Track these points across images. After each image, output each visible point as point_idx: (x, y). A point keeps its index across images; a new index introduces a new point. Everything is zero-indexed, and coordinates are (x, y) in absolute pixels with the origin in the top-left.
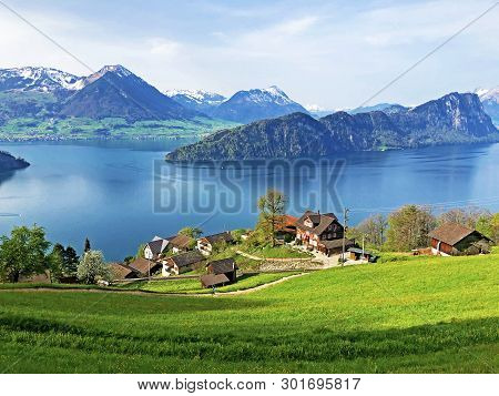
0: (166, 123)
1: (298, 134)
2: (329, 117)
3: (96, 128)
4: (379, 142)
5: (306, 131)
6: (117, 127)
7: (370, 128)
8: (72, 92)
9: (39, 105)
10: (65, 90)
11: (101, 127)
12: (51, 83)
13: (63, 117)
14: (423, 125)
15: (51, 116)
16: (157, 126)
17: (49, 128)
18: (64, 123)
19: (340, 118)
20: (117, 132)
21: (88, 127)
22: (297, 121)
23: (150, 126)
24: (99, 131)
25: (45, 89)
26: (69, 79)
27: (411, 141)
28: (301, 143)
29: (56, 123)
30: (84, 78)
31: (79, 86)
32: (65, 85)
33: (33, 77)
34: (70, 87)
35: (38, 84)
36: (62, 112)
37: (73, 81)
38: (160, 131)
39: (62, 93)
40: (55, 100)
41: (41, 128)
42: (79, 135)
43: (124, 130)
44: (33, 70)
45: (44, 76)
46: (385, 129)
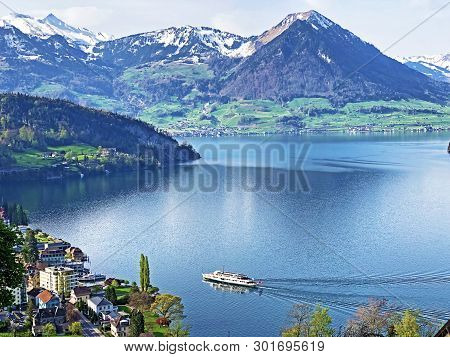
0: (402, 105)
3: (281, 116)
6: (315, 113)
8: (237, 60)
9: (187, 84)
10: (225, 59)
11: (288, 114)
12: (204, 49)
13: (225, 100)
15: (206, 99)
16: (385, 110)
17: (204, 117)
18: (227, 109)
20: (316, 122)
21: (267, 115)
23: (374, 110)
24: (286, 119)
25: (195, 59)
26: (230, 42)
29: (214, 109)
30: (253, 38)
31: (246, 51)
32: (224, 51)
33: (176, 43)
34: (233, 54)
35: (185, 52)
36: (223, 93)
37: (236, 45)
38: (392, 119)
39: (221, 63)
40: (210, 75)
41: (193, 118)
42: (253, 128)
43: (327, 117)
44: (177, 31)
45: (194, 39)
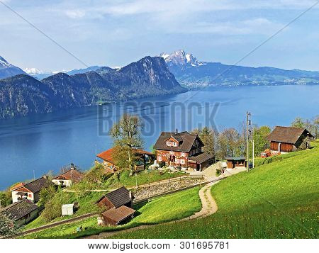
1: (24, 95)
2: (51, 78)
4: (96, 98)
5: (31, 91)
7: (88, 86)
14: (129, 82)
19: (60, 79)
22: (21, 82)
27: (122, 95)
28: (28, 102)
46: (100, 86)
